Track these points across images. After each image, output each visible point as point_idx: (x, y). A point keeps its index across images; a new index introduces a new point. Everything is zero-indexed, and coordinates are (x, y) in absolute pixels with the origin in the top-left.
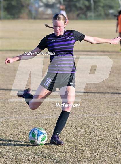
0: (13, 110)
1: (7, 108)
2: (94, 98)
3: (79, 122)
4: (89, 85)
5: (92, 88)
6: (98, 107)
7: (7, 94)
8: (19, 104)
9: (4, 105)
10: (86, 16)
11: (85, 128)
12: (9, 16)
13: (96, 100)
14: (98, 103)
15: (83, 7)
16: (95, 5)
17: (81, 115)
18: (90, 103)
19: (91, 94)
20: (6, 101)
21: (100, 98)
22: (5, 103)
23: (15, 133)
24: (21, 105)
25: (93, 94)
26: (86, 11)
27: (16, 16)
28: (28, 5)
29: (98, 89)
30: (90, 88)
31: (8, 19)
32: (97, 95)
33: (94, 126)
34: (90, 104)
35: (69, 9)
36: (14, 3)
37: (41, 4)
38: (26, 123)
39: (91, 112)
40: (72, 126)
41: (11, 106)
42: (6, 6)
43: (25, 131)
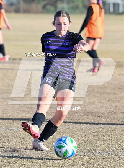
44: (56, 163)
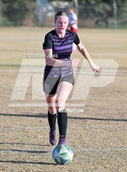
0: (14, 141)
1: (6, 138)
2: (117, 127)
3: (98, 157)
4: (111, 110)
5: (114, 115)
6: (122, 138)
7: (7, 121)
8: (22, 133)
9: (3, 134)
10: (107, 23)
11: (105, 165)
12: (9, 23)
13: (118, 129)
14: (121, 133)
15: (103, 12)
16: (118, 10)
17: (100, 148)
18: (112, 133)
19: (112, 122)
20: (5, 130)
21: (124, 127)
22: (4, 132)
23: (17, 170)
24: (24, 135)
25: (115, 122)
26: (107, 18)
27: (19, 23)
28: (34, 9)
29: (121, 116)
30: (111, 115)
31: (8, 26)
32: (121, 124)
33: (116, 162)
34: (111, 135)
35: (85, 15)
36: (16, 6)
37: (50, 8)
38: (31, 157)
39: (113, 144)
40: (88, 162)
41: (11, 136)
42: (5, 10)
43: (29, 168)
44: (110, 157)
